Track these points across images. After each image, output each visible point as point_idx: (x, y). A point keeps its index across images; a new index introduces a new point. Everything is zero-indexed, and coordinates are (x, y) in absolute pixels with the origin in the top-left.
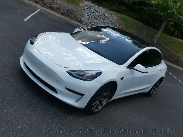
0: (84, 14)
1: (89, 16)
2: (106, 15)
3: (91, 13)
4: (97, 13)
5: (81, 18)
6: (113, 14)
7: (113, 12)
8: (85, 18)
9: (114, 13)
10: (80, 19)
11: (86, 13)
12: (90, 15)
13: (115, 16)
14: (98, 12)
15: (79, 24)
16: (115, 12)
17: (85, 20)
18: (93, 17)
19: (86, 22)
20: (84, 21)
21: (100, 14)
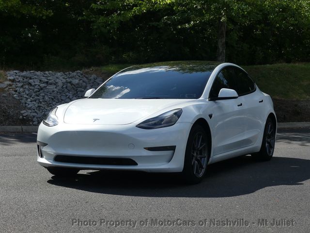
0: (23, 101)
1: (37, 101)
2: (75, 81)
3: (36, 92)
4: (51, 87)
5: (22, 112)
6: (87, 73)
7: (83, 70)
8: (30, 109)
9: (87, 70)
10: (21, 117)
11: (25, 96)
12: (36, 97)
13: (93, 76)
14: (51, 84)
15: (24, 128)
16: (89, 67)
17: (34, 114)
18: (47, 98)
19: (38, 116)
20: (34, 117)
21: (60, 84)
